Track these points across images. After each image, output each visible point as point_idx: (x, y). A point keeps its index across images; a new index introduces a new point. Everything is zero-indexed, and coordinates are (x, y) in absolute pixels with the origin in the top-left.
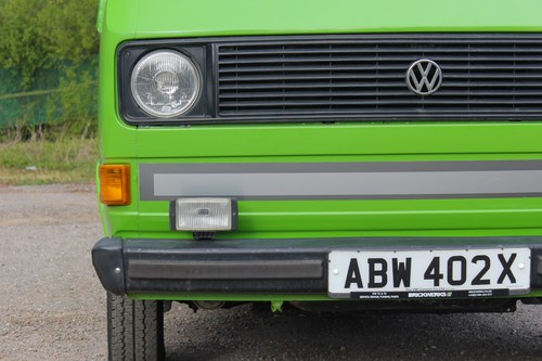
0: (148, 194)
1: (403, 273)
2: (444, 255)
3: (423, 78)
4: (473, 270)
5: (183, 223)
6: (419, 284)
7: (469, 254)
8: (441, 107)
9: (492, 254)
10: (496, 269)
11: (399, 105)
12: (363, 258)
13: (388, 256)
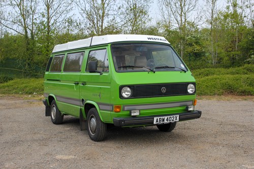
0: (124, 110)
1: (163, 120)
2: (169, 117)
3: (164, 90)
4: (172, 119)
5: (132, 114)
6: (166, 121)
7: (172, 116)
8: (166, 94)
9: (174, 116)
10: (175, 118)
11: (161, 94)
12: (158, 118)
13: (162, 118)
